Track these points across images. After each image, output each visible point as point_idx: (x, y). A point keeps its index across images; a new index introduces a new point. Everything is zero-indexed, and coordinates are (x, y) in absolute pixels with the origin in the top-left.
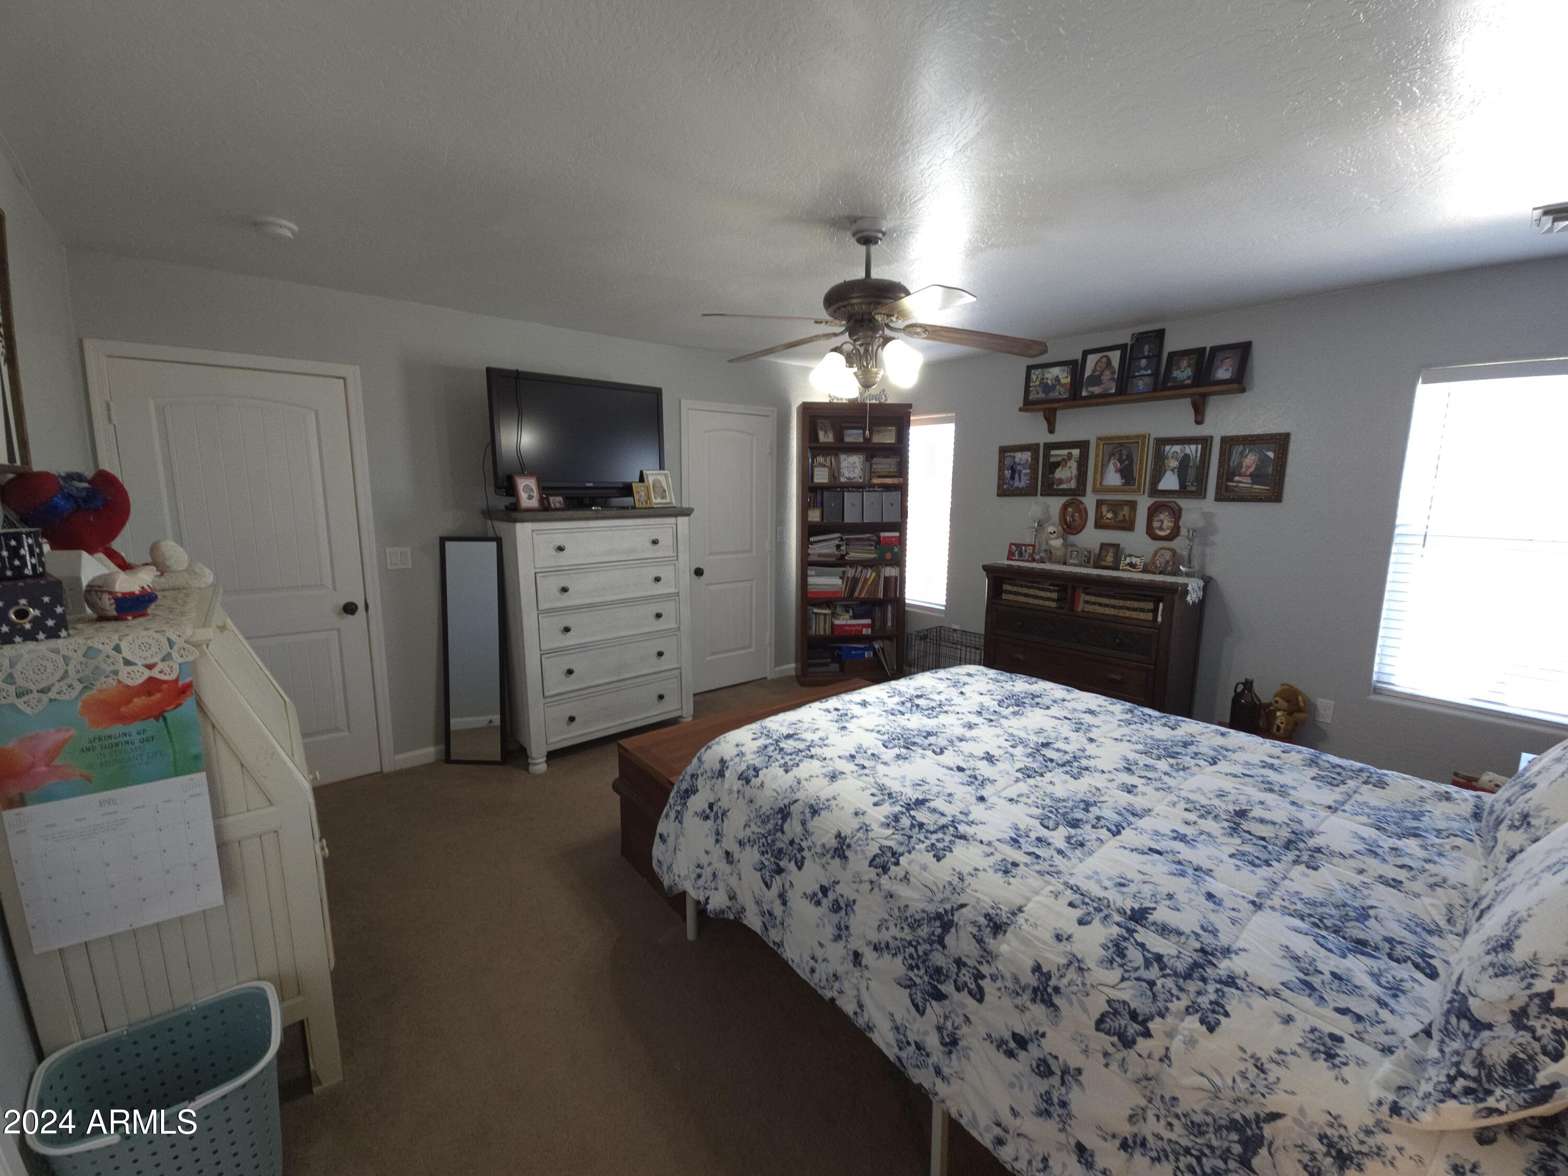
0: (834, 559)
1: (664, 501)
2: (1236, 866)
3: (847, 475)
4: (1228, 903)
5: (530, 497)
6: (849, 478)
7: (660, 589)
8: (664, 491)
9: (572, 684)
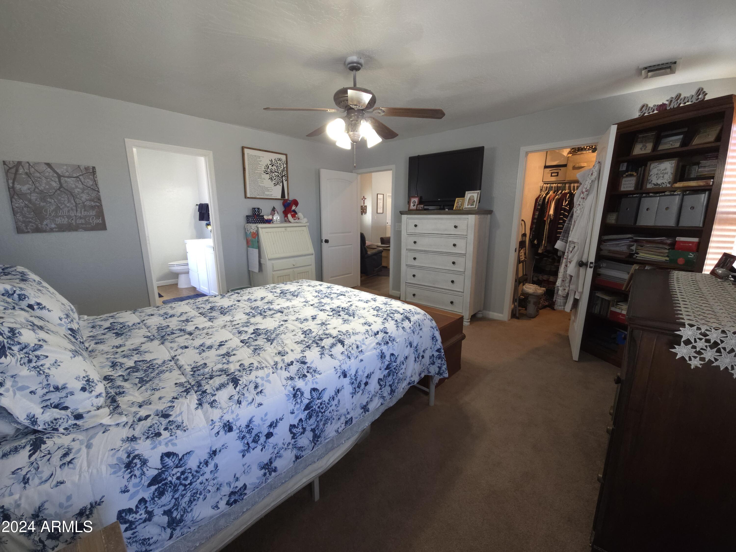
0: (623, 256)
1: (472, 207)
2: (197, 362)
3: (654, 181)
4: (180, 351)
5: (414, 205)
6: (657, 184)
7: (454, 250)
8: (474, 201)
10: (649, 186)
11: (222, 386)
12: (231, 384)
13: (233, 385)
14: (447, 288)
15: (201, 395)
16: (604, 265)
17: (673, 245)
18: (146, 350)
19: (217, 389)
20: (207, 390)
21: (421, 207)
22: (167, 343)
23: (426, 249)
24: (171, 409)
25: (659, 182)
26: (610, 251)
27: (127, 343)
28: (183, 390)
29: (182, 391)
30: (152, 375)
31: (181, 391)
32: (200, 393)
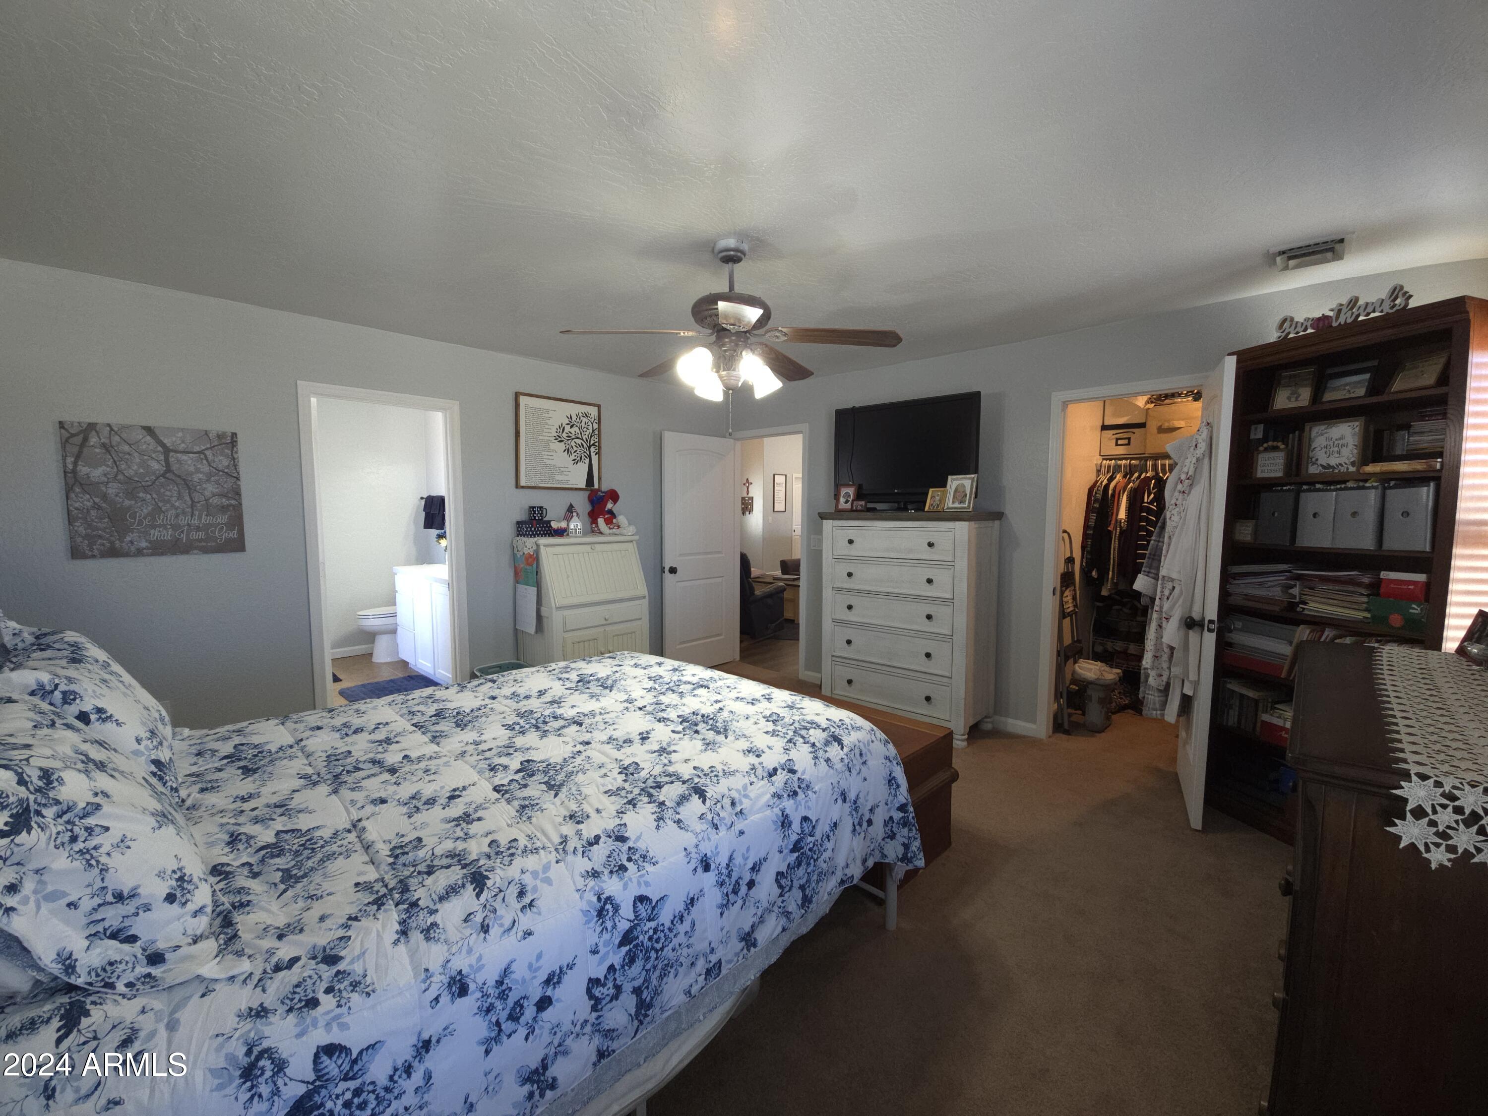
0: (1277, 609)
1: (962, 505)
2: (403, 836)
3: (1323, 459)
4: (370, 809)
5: (847, 502)
6: (1329, 466)
7: (929, 591)
8: (966, 495)
9: (848, 652)
10: (1313, 470)
11: (452, 891)
12: (470, 888)
13: (474, 890)
14: (918, 668)
15: (407, 911)
16: (1239, 625)
17: (1375, 588)
18: (302, 806)
19: (442, 899)
20: (419, 899)
21: (861, 506)
22: (345, 792)
23: (872, 588)
24: (342, 944)
25: (1333, 461)
26: (1248, 597)
27: (264, 790)
28: (371, 900)
29: (369, 903)
30: (310, 863)
31: (366, 902)
32: (406, 906)
